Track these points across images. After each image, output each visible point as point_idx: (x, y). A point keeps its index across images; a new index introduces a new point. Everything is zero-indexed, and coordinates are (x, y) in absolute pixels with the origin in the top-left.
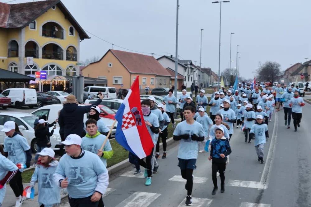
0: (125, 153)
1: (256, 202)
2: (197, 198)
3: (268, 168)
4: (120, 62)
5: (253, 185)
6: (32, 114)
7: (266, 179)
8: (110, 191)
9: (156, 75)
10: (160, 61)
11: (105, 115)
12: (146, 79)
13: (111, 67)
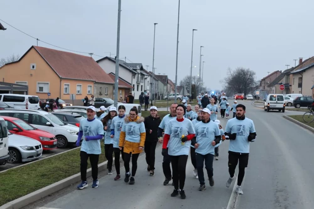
0: (37, 182)
3: (235, 202)
4: (47, 63)
9: (95, 81)
10: (101, 65)
11: (19, 131)
12: (82, 86)
13: (34, 69)
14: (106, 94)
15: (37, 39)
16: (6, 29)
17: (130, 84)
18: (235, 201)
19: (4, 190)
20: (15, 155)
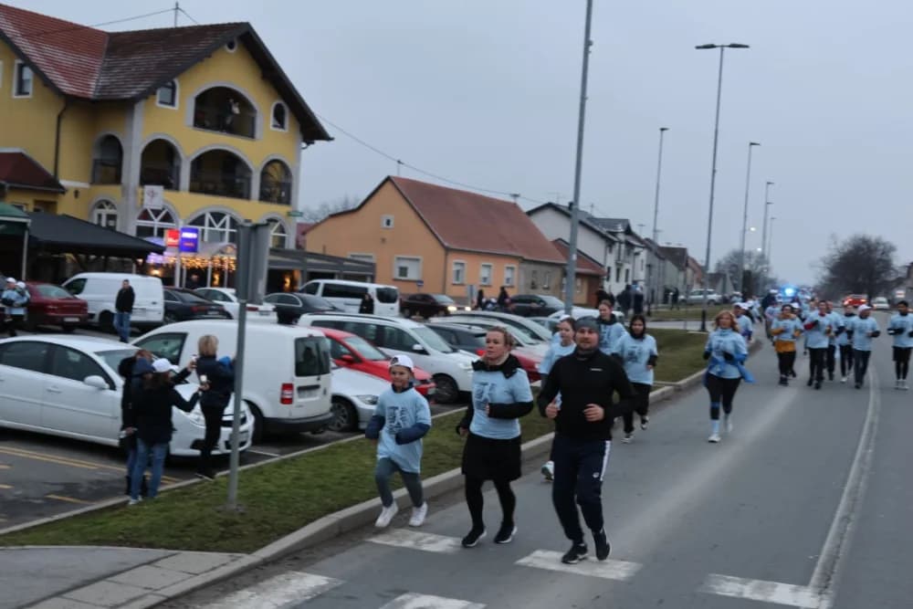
3: (839, 546)
4: (419, 214)
5: (783, 594)
6: (136, 345)
8: (323, 587)
9: (522, 258)
11: (354, 362)
12: (493, 268)
13: (390, 227)
14: (546, 286)
15: (399, 162)
16: (333, 139)
17: (602, 266)
18: (841, 542)
19: (321, 487)
20: (346, 413)
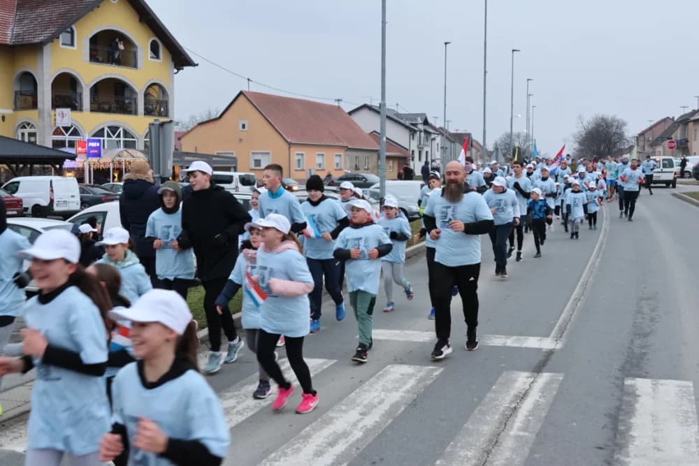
1: (533, 371)
2: (413, 366)
3: (571, 315)
4: (267, 119)
5: (532, 342)
6: (70, 222)
7: (563, 332)
9: (347, 147)
10: (355, 118)
12: (325, 156)
13: (245, 129)
14: (366, 167)
15: (248, 80)
16: (197, 65)
17: (407, 150)
